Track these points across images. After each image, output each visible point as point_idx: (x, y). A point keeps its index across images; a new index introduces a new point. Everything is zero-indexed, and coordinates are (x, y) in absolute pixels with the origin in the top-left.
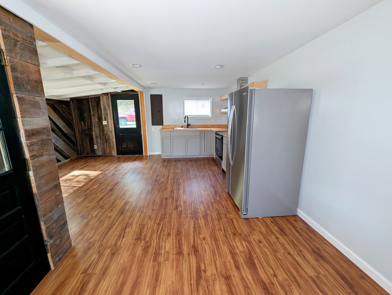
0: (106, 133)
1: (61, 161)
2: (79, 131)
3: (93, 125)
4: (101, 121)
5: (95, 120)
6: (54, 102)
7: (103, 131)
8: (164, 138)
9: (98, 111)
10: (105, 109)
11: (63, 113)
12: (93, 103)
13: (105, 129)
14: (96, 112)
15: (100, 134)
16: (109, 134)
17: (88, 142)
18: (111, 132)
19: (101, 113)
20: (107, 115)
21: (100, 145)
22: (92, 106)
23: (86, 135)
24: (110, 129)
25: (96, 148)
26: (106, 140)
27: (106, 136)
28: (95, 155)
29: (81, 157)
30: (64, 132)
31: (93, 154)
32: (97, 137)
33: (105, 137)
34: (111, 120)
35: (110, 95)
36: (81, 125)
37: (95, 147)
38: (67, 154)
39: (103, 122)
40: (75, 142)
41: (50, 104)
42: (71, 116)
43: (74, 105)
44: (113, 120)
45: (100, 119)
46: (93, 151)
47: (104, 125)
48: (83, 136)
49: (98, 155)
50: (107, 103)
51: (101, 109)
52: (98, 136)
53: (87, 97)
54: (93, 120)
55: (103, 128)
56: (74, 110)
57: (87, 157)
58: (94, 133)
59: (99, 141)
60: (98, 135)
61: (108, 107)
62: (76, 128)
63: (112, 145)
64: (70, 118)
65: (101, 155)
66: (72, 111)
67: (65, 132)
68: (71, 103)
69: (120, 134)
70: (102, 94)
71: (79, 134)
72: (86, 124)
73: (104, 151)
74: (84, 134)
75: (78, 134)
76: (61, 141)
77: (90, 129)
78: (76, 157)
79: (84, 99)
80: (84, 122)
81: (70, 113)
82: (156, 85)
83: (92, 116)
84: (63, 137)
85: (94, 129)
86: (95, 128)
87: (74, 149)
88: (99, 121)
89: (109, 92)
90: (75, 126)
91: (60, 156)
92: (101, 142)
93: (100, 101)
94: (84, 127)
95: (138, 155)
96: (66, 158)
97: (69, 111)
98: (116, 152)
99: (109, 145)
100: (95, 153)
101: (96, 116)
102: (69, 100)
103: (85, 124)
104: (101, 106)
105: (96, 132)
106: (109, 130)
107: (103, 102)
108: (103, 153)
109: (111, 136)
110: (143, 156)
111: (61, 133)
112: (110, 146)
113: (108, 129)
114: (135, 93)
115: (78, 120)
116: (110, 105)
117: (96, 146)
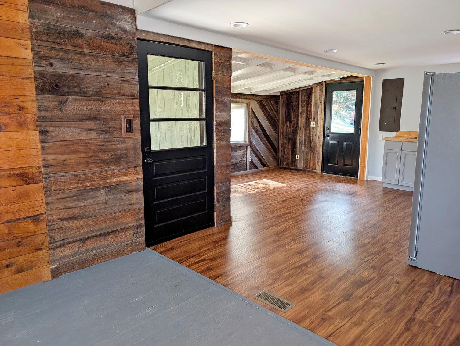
0: (312, 139)
1: (258, 167)
2: (283, 133)
3: (298, 128)
4: (309, 121)
5: (302, 120)
6: (263, 98)
7: (309, 135)
8: (389, 153)
9: (307, 108)
10: (316, 104)
11: (270, 111)
12: (303, 97)
13: (312, 132)
14: (305, 109)
15: (305, 140)
16: (316, 140)
17: (290, 149)
18: (319, 137)
19: (311, 110)
20: (318, 113)
21: (302, 154)
22: (302, 101)
23: (289, 139)
24: (318, 133)
25: (298, 159)
26: (311, 149)
27: (312, 143)
28: (296, 168)
29: (280, 168)
30: (267, 134)
31: (294, 165)
32: (300, 144)
33: (311, 145)
34: (321, 121)
35: (325, 85)
36: (287, 125)
37: (297, 157)
38: (266, 161)
39: (312, 122)
40: (277, 148)
41: (259, 100)
42: (277, 114)
43: (282, 101)
44: (323, 120)
45: (308, 119)
46: (294, 162)
47: (312, 128)
48: (286, 141)
49: (299, 168)
50: (320, 96)
51: (311, 105)
52: (302, 143)
53: (298, 90)
54: (300, 120)
55: (309, 131)
56: (283, 106)
57: (285, 168)
58: (298, 137)
59: (303, 149)
60: (303, 141)
61: (320, 103)
62: (281, 129)
63: (317, 156)
64: (277, 116)
65: (302, 168)
66: (279, 108)
67: (269, 134)
68: (280, 99)
69: (330, 142)
70: (315, 84)
71: (283, 138)
72: (292, 126)
73: (306, 163)
74: (288, 138)
75: (281, 137)
76: (262, 144)
77: (295, 132)
78: (275, 167)
79: (294, 92)
80: (290, 122)
81: (277, 111)
82: (384, 65)
83: (300, 114)
84: (265, 139)
85: (299, 133)
86: (300, 130)
87: (274, 157)
88: (307, 121)
89: (324, 81)
90: (280, 127)
91: (259, 162)
92: (305, 151)
93: (312, 94)
94: (289, 130)
95: (351, 177)
96: (264, 165)
97: (277, 108)
98: (321, 168)
99: (313, 155)
100: (296, 164)
101: (304, 115)
102: (279, 94)
103: (290, 125)
104: (311, 101)
105: (301, 136)
106: (316, 135)
107: (315, 95)
108: (304, 166)
109: (318, 143)
110: (357, 179)
111: (264, 135)
112: (314, 158)
113: (315, 133)
114: (358, 80)
115: (285, 120)
116: (323, 99)
117: (298, 155)
